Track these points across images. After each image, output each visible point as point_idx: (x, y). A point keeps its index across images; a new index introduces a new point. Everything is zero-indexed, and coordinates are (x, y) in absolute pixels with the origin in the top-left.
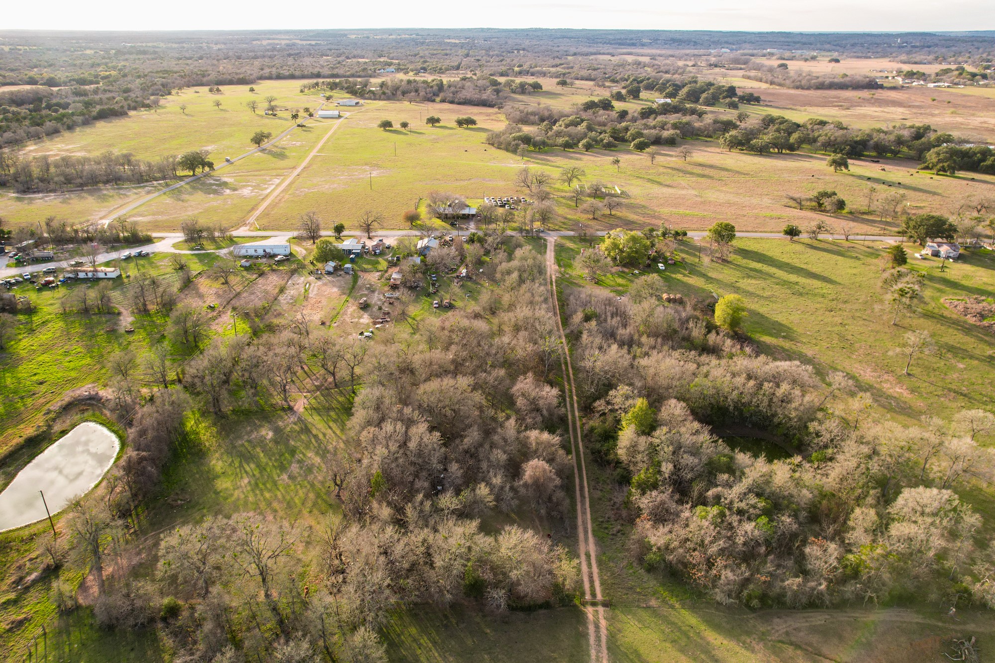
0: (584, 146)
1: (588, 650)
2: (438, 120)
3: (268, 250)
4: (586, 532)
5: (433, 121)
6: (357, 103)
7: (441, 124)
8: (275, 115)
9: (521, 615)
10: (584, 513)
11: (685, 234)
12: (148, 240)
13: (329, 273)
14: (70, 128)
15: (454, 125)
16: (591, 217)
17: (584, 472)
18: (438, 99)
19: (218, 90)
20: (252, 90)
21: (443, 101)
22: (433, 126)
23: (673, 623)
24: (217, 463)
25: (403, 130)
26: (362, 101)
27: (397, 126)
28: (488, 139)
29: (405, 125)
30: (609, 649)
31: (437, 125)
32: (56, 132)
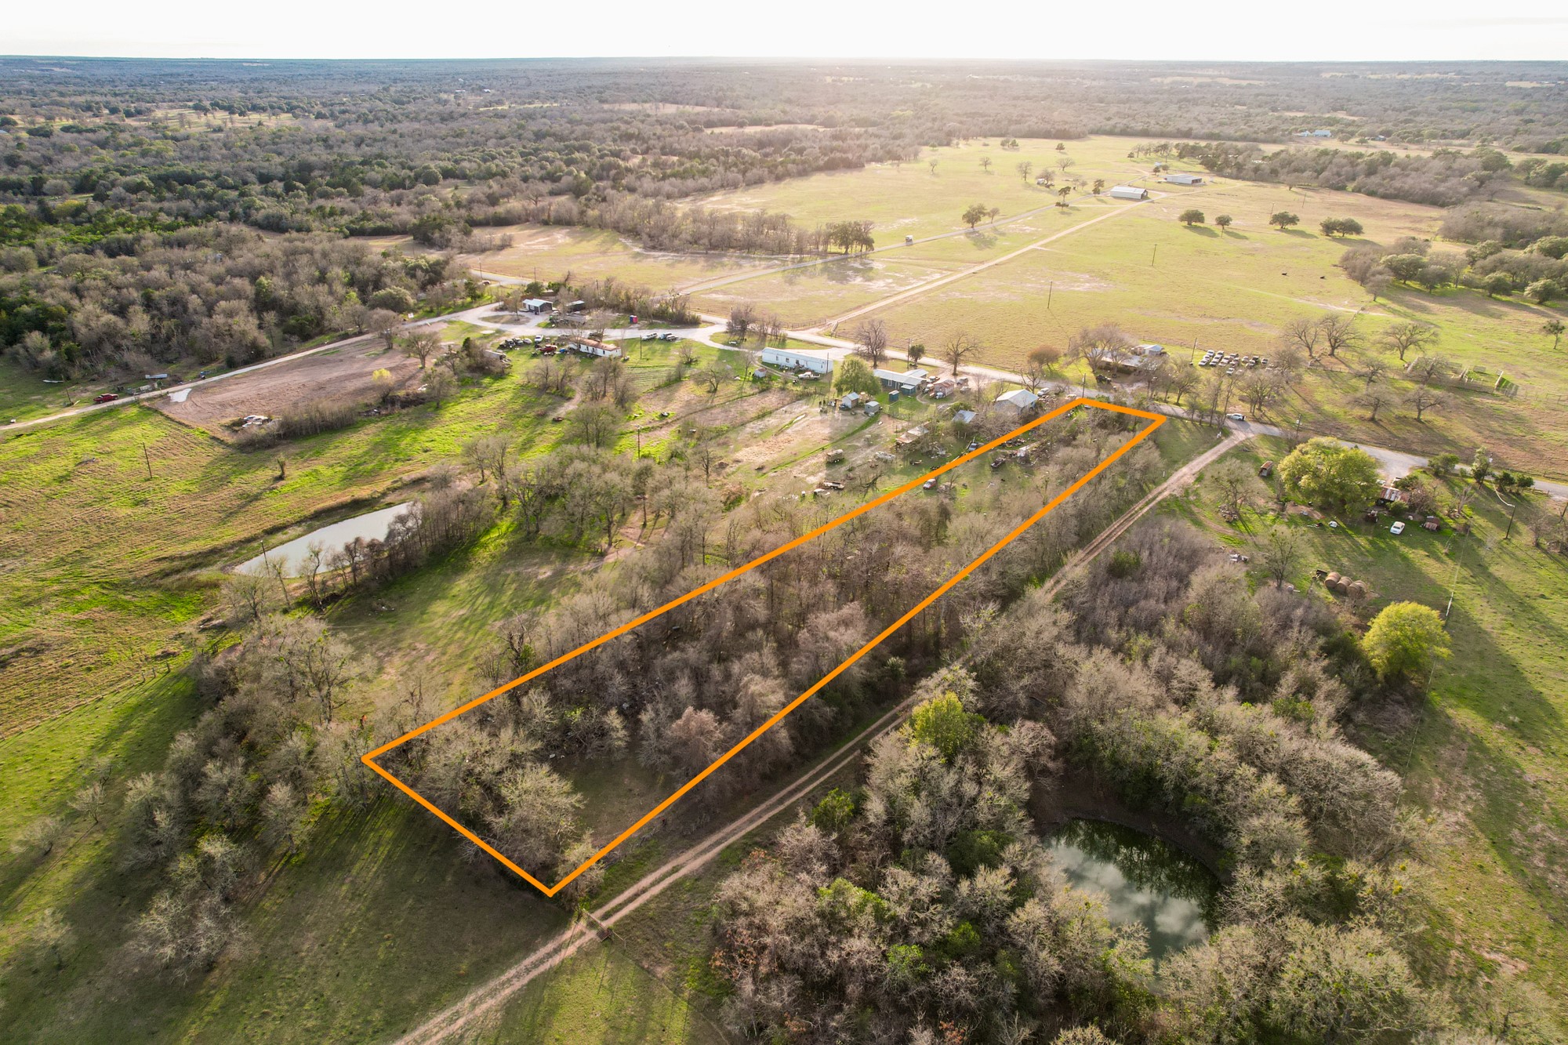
0: (1535, 293)
1: (510, 967)
2: (1293, 220)
3: (802, 363)
4: (718, 843)
5: (1284, 220)
6: (1195, 181)
7: (1298, 227)
8: (1048, 186)
9: (503, 884)
10: (751, 821)
11: (1526, 483)
12: (694, 323)
13: (845, 408)
14: (779, 178)
15: (1316, 230)
16: (1368, 414)
17: (831, 773)
18: (1350, 186)
19: (1014, 144)
20: (1060, 148)
21: (1357, 190)
22: (1282, 230)
23: (648, 1009)
24: (461, 585)
25: (1218, 229)
26: (1206, 179)
27: (1210, 221)
28: (1346, 259)
29: (1223, 221)
30: (532, 981)
31: (1289, 227)
32: (760, 181)
